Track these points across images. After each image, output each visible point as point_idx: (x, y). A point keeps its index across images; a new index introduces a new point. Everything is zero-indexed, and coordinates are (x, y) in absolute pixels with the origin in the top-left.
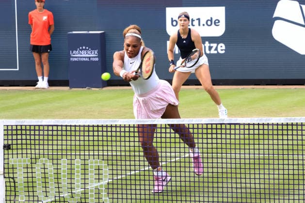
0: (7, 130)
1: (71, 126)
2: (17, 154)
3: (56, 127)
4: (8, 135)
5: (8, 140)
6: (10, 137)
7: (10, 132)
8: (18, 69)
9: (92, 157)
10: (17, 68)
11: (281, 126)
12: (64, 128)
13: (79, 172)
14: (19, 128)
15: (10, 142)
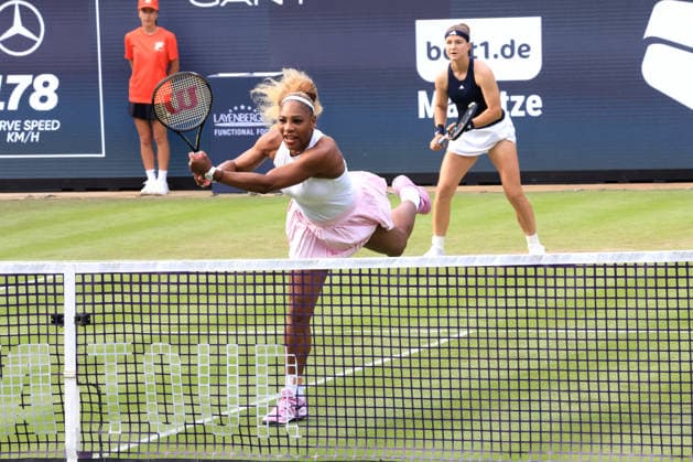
0: (83, 283)
1: (216, 274)
2: (104, 334)
3: (186, 276)
4: (84, 294)
5: (84, 304)
6: (89, 299)
7: (88, 288)
8: (103, 155)
9: (261, 340)
10: (100, 152)
11: (664, 270)
12: (203, 279)
13: (234, 372)
14: (107, 278)
15: (89, 309)
